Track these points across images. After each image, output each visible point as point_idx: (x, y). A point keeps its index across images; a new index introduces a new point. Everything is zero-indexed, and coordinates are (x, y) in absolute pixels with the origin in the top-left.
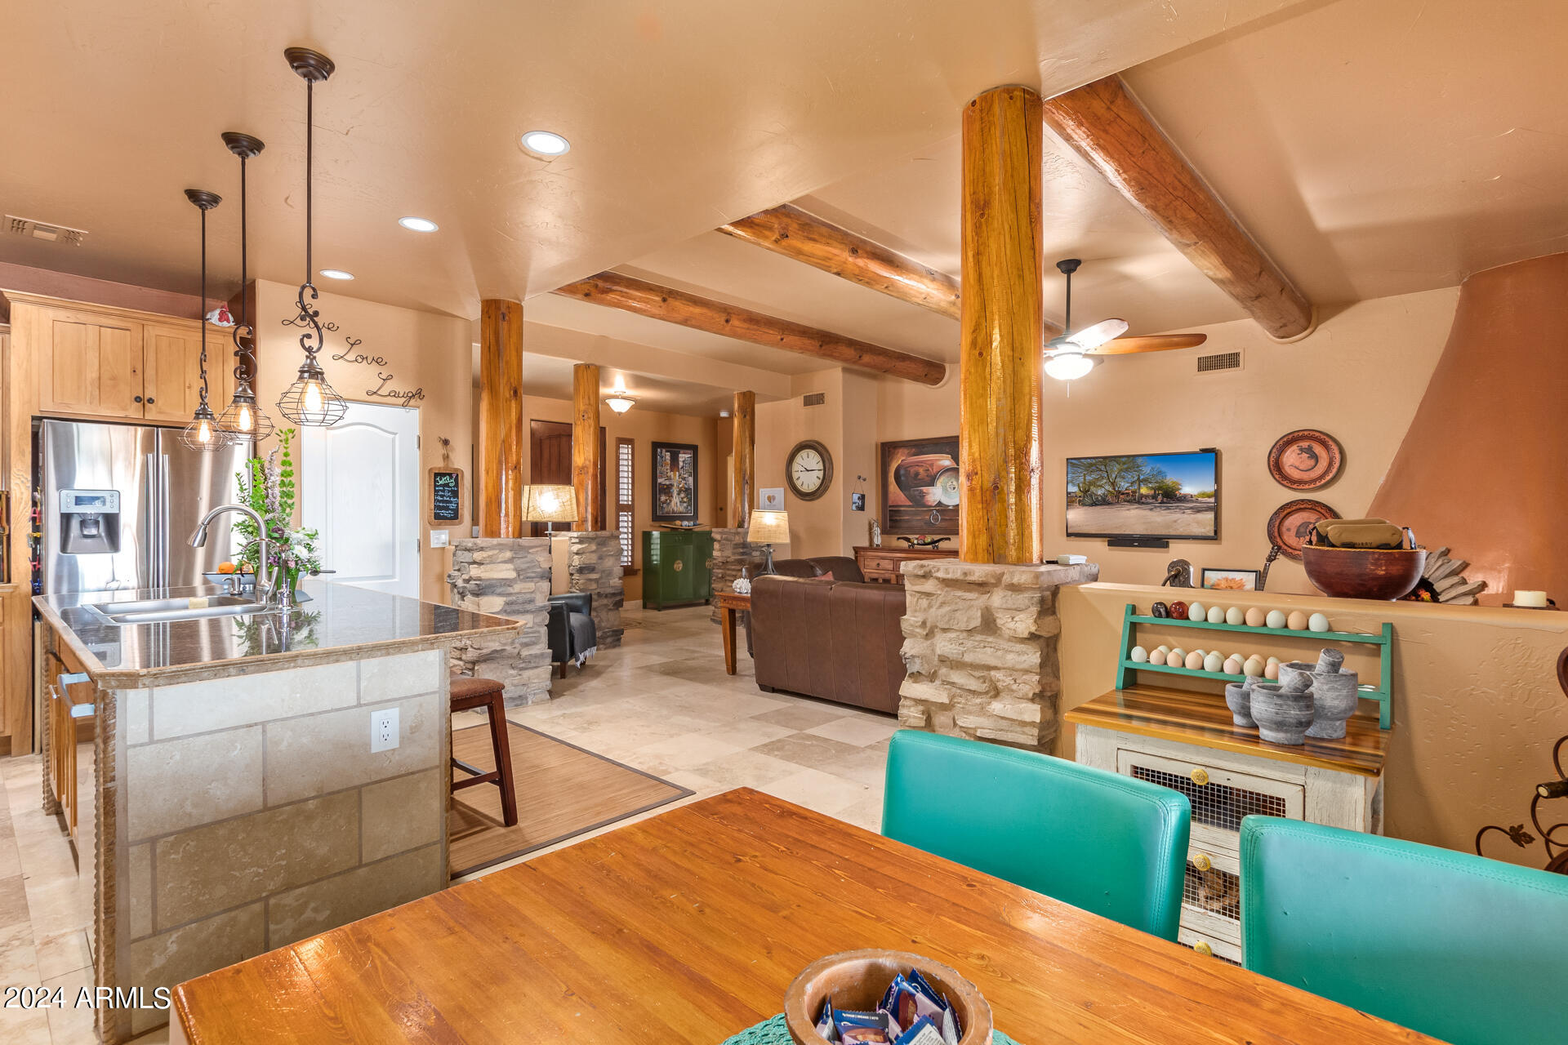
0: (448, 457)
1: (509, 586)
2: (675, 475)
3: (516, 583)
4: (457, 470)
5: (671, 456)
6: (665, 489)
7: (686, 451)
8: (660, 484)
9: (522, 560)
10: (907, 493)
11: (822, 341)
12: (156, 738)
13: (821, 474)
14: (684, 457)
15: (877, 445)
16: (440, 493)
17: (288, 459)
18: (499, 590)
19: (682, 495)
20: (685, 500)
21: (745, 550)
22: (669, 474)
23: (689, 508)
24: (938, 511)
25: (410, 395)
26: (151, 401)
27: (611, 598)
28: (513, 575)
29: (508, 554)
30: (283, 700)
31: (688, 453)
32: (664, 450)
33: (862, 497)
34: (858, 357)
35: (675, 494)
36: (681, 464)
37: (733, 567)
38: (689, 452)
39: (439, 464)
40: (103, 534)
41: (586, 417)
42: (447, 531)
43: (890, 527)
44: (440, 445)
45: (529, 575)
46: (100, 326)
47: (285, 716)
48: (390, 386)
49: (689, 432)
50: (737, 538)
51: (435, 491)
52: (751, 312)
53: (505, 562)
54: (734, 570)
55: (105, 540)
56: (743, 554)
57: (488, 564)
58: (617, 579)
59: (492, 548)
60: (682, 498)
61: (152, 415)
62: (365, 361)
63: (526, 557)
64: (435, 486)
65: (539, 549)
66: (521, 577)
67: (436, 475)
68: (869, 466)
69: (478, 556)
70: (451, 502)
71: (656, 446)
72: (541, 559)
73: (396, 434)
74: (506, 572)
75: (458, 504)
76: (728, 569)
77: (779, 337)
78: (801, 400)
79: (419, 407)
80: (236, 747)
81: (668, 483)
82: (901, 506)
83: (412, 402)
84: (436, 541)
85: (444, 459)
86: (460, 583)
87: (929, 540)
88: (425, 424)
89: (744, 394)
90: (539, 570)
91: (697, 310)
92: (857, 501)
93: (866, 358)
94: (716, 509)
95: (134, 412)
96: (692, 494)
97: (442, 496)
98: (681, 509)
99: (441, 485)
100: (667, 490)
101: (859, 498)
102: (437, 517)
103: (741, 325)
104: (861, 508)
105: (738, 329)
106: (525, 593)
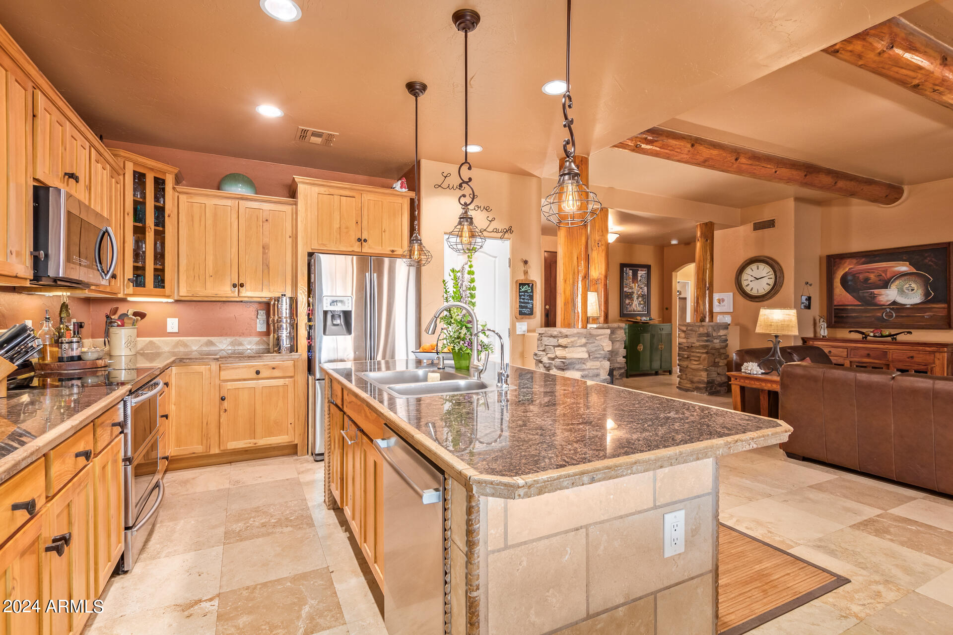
0: (527, 272)
1: (584, 364)
2: (635, 285)
3: (587, 362)
4: (532, 281)
5: (633, 273)
6: (628, 295)
7: (643, 269)
8: (625, 291)
9: (592, 345)
10: (855, 294)
11: (807, 172)
12: (509, 543)
13: (772, 282)
14: (641, 273)
15: (820, 258)
16: (522, 297)
17: (472, 269)
18: (577, 367)
19: (640, 299)
20: (642, 302)
21: (709, 338)
22: (631, 285)
23: (644, 308)
24: (892, 309)
25: (505, 231)
26: (365, 241)
27: (618, 370)
28: (586, 356)
29: (584, 341)
30: (601, 502)
31: (644, 271)
32: (628, 269)
33: (809, 299)
34: (833, 184)
35: (635, 298)
36: (639, 278)
37: (698, 351)
38: (645, 269)
39: (521, 278)
40: (343, 324)
41: (600, 245)
42: (526, 323)
43: (835, 322)
44: (522, 264)
45: (596, 356)
46: (341, 196)
47: (603, 518)
48: (494, 225)
49: (645, 255)
50: (701, 329)
51: (520, 296)
52: (754, 152)
53: (581, 346)
54: (698, 352)
55: (344, 327)
56: (707, 341)
57: (570, 347)
58: (622, 357)
59: (573, 336)
60: (640, 302)
61: (366, 249)
62: (479, 209)
63: (594, 343)
64: (520, 292)
65: (602, 337)
66: (591, 357)
67: (520, 284)
68: (814, 274)
69: (562, 341)
70: (529, 303)
71: (623, 266)
72: (604, 344)
73: (496, 257)
74: (581, 353)
75: (533, 304)
76: (693, 352)
77: (774, 170)
78: (750, 226)
79: (510, 239)
80: (567, 552)
81: (630, 291)
82: (848, 305)
83: (506, 235)
84: (520, 330)
85: (525, 274)
86: (545, 360)
87: (887, 333)
88: (514, 251)
89: (706, 224)
90: (602, 352)
91: (715, 152)
92: (805, 301)
93: (841, 184)
94: (663, 309)
95: (357, 248)
96: (646, 299)
97: (523, 299)
98: (640, 309)
99: (523, 292)
100: (630, 296)
101: (806, 300)
102: (521, 313)
103: (747, 162)
104: (808, 307)
105: (743, 166)
106: (593, 369)
